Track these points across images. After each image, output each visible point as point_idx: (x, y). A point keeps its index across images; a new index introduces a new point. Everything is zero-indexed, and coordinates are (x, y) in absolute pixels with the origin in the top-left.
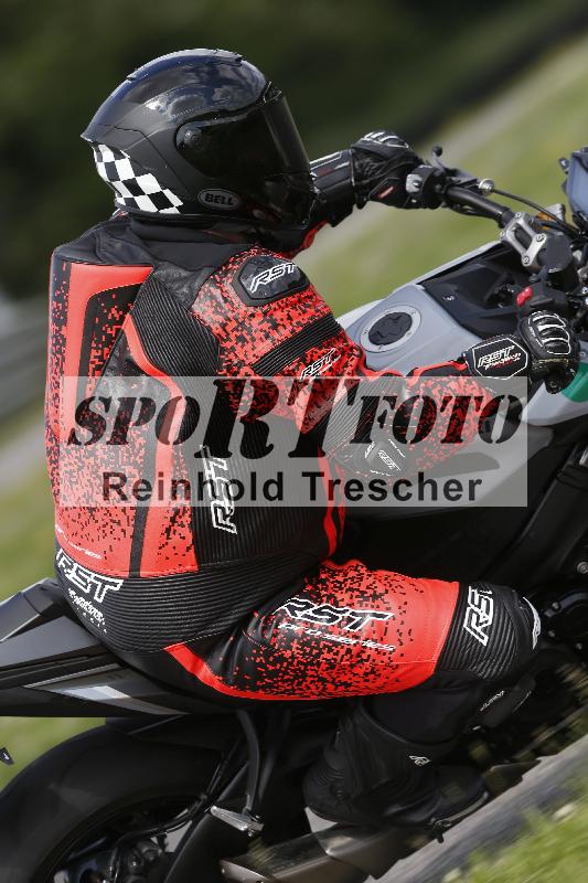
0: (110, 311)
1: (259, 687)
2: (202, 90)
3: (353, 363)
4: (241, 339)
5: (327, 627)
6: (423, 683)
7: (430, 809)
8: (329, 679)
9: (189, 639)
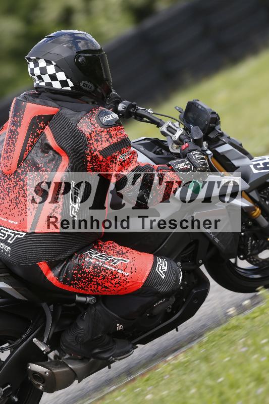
4: (97, 140)
5: (104, 262)
7: (111, 353)
8: (101, 284)
9: (49, 260)
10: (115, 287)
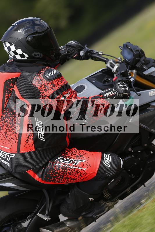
0: (10, 84)
1: (51, 181)
2: (32, 27)
3: (74, 95)
4: (45, 90)
5: (68, 164)
6: (93, 178)
7: (93, 213)
8: (69, 178)
9: (33, 168)
10: (79, 178)
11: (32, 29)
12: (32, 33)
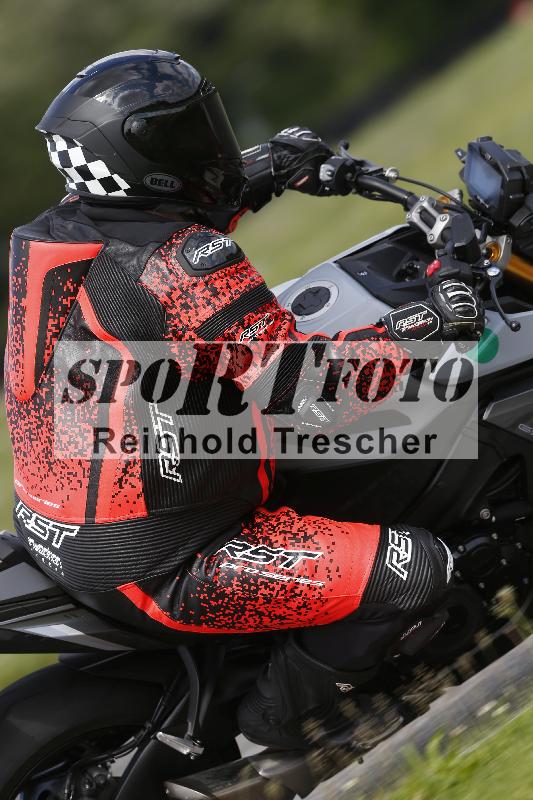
0: (65, 284)
1: (203, 621)
2: (144, 85)
3: (286, 326)
4: (185, 306)
5: (263, 566)
6: (348, 616)
8: (266, 613)
9: (139, 578)
11: (145, 92)
12: (147, 107)
